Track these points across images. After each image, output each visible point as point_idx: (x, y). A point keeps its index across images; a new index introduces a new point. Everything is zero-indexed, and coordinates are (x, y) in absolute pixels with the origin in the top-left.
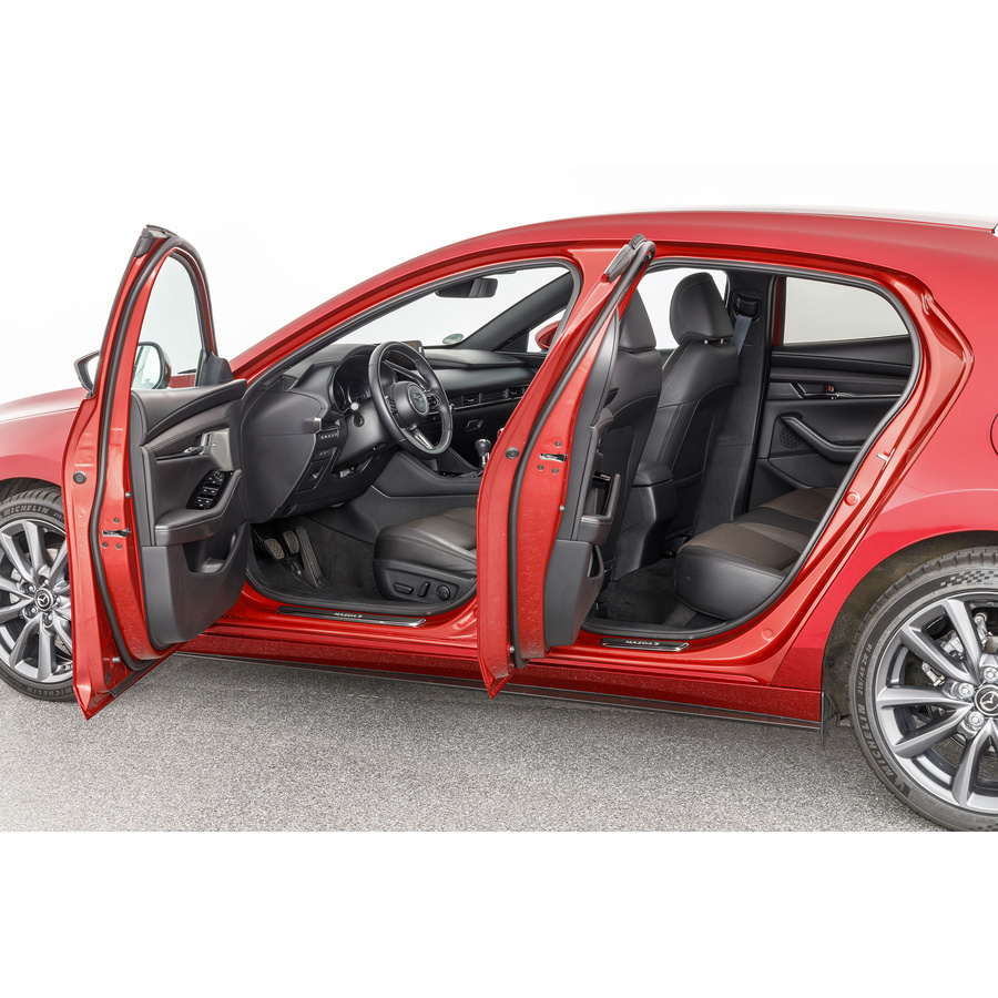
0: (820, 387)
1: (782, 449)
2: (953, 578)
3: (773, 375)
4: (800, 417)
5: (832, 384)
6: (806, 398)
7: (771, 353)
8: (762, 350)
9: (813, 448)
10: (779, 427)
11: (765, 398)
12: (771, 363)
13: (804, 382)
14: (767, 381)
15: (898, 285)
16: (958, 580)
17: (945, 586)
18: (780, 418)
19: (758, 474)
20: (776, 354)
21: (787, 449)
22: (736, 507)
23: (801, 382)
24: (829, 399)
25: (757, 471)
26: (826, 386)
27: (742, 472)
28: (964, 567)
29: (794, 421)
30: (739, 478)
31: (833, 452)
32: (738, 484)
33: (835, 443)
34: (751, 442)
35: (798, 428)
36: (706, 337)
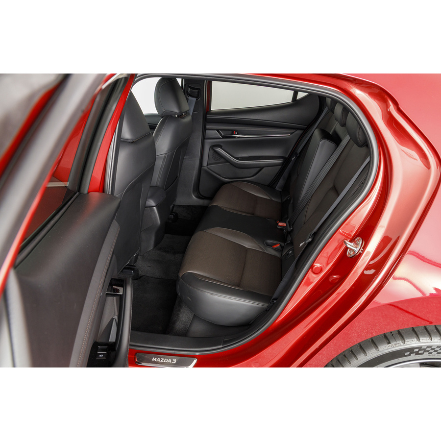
0: (230, 132)
1: (214, 161)
2: (416, 350)
3: (208, 127)
4: (221, 147)
5: (236, 131)
6: (223, 138)
7: (206, 116)
8: (202, 114)
10: (212, 151)
11: (204, 138)
12: (206, 121)
13: (223, 130)
14: (204, 129)
15: (358, 93)
16: (420, 352)
17: (409, 355)
18: (213, 147)
19: (203, 174)
20: (209, 116)
21: (216, 161)
22: (193, 188)
23: (221, 130)
24: (235, 137)
25: (202, 172)
26: (233, 132)
27: (195, 172)
28: (426, 342)
29: (219, 150)
30: (194, 175)
31: (238, 164)
32: (194, 178)
33: (237, 158)
34: (198, 159)
35: (221, 153)
36: (176, 113)
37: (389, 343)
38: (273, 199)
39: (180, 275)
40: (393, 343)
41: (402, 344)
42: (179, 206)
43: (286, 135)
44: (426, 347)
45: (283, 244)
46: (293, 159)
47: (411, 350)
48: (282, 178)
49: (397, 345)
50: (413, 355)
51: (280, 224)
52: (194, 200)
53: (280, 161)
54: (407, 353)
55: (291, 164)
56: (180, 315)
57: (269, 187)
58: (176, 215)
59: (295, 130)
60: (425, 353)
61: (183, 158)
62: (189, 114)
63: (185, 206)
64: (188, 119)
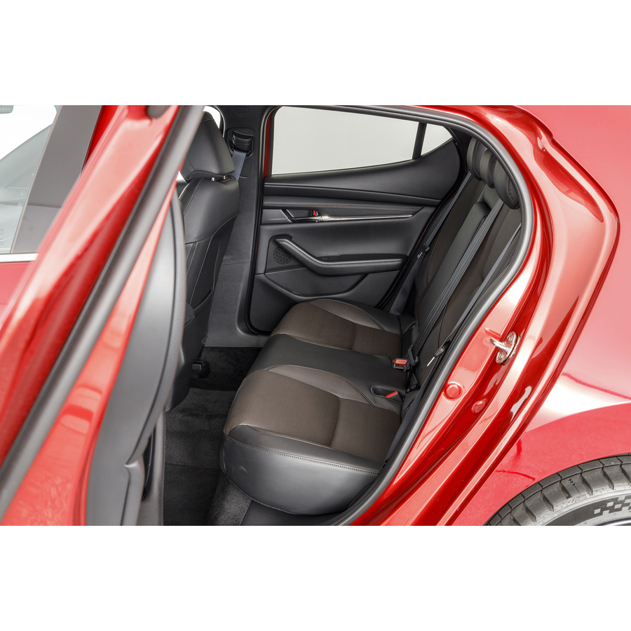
0: (306, 212)
1: (277, 265)
2: (610, 504)
3: (266, 203)
4: (290, 238)
5: (316, 209)
6: (294, 222)
7: (263, 184)
8: (256, 181)
9: (302, 263)
10: (273, 247)
11: (259, 222)
12: (263, 193)
13: (291, 208)
14: (261, 207)
16: (617, 506)
17: (601, 514)
18: (274, 239)
19: (257, 288)
20: (267, 185)
21: (281, 265)
22: (239, 315)
23: (289, 208)
24: (314, 221)
25: (256, 285)
26: (311, 211)
27: (242, 285)
28: (623, 489)
29: (287, 243)
30: (241, 291)
31: (320, 268)
32: (240, 296)
33: (320, 259)
34: (249, 260)
35: (290, 248)
36: (213, 175)
37: (569, 497)
38: (386, 329)
39: (227, 431)
40: (575, 497)
41: (588, 496)
42: (213, 349)
43: (404, 215)
44: (624, 497)
45: (403, 392)
46: (419, 256)
47: (602, 505)
48: (400, 292)
49: (581, 499)
50: (605, 513)
51: (398, 361)
52: (240, 337)
53: (396, 262)
54: (597, 511)
55: (415, 266)
56: (227, 506)
57: (379, 308)
58: (207, 367)
59: (420, 208)
60: (624, 508)
61: (221, 260)
62: (235, 179)
63: (223, 348)
64: (233, 186)
